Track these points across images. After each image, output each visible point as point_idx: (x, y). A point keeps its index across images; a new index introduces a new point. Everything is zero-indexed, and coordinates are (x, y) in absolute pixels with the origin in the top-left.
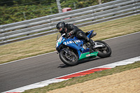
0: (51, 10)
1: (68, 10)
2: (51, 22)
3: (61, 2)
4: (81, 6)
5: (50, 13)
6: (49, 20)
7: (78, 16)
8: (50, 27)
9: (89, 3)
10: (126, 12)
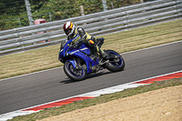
0: (19, 21)
1: (41, 22)
2: (18, 36)
3: (32, 12)
4: (58, 18)
5: (18, 25)
6: (16, 34)
7: (54, 29)
8: (18, 44)
9: (69, 14)
10: (115, 26)
